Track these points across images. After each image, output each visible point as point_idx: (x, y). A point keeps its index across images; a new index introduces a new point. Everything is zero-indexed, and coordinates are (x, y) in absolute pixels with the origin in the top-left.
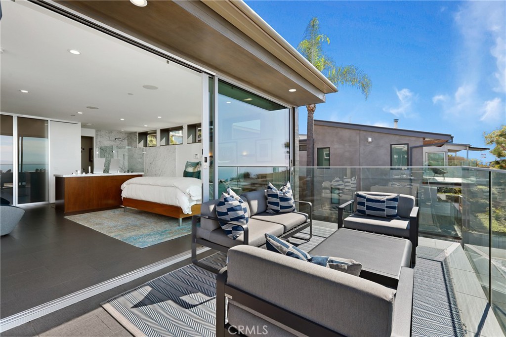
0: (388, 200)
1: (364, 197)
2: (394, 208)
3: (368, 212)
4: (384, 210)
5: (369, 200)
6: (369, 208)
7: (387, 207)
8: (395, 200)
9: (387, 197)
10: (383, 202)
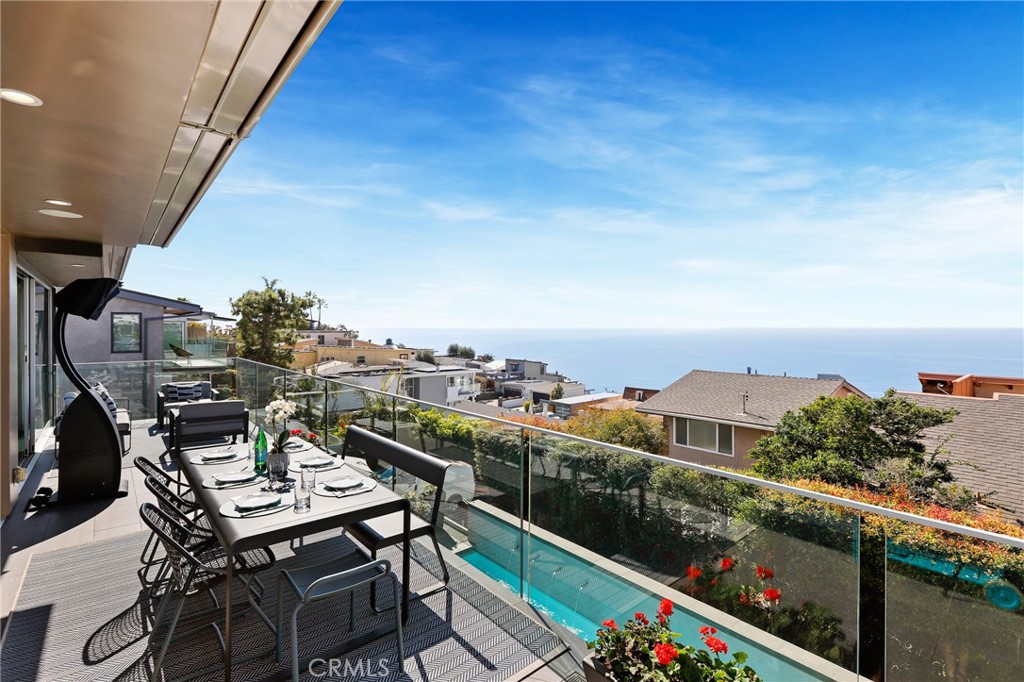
0: (194, 386)
1: (175, 387)
7: (194, 391)
10: (191, 388)
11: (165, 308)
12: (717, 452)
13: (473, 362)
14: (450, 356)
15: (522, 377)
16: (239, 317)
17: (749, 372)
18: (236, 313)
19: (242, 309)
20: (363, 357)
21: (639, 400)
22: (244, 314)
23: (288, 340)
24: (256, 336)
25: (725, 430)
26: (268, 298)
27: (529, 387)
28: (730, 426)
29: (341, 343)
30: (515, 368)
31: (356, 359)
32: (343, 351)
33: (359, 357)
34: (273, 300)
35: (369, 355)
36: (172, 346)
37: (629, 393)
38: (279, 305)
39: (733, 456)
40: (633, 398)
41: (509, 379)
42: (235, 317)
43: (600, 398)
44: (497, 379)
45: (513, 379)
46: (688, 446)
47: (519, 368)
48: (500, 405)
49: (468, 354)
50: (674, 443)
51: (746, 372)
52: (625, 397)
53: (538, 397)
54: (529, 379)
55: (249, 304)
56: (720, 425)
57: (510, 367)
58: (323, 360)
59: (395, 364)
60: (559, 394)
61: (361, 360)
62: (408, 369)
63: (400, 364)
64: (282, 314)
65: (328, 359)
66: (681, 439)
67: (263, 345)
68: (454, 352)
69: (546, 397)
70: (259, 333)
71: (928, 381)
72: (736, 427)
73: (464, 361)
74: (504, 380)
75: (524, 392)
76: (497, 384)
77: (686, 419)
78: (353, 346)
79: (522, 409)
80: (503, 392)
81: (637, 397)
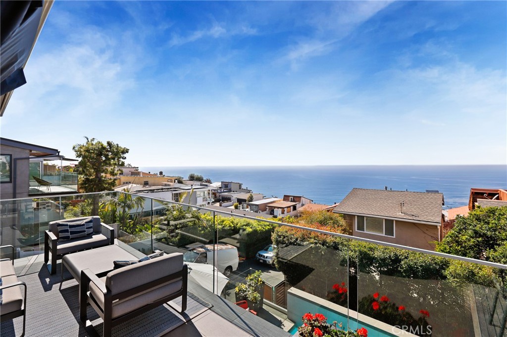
0: (86, 223)
1: (67, 225)
2: (91, 228)
3: (71, 236)
4: (85, 231)
5: (71, 226)
6: (72, 233)
7: (87, 228)
8: (90, 221)
9: (85, 221)
10: (83, 225)
11: (31, 151)
12: (384, 235)
13: (203, 183)
14: (190, 180)
15: (230, 191)
16: (80, 159)
17: (386, 189)
18: (79, 156)
19: (83, 153)
20: (147, 182)
21: (291, 201)
22: (84, 157)
23: (112, 173)
24: (93, 171)
25: (389, 222)
26: (100, 147)
27: (235, 196)
28: (393, 220)
29: (133, 174)
30: (226, 186)
31: (143, 183)
32: (136, 178)
33: (145, 182)
34: (103, 148)
35: (150, 181)
36: (35, 178)
37: (286, 198)
38: (108, 151)
39: (394, 237)
40: (288, 200)
41: (224, 192)
42: (77, 159)
43: (272, 201)
44: (218, 192)
45: (226, 192)
46: (365, 232)
47: (228, 186)
48: (221, 205)
49: (199, 179)
50: (356, 230)
51: (385, 189)
52: (284, 200)
53: (240, 201)
54: (233, 192)
55: (87, 150)
56: (386, 220)
57: (224, 186)
58: (124, 183)
59: (166, 185)
60: (251, 199)
61: (146, 184)
62: (176, 188)
63: (169, 185)
64: (110, 157)
65: (127, 183)
66: (361, 227)
67: (97, 176)
68: (192, 178)
69: (245, 201)
70: (95, 169)
71: (475, 193)
72: (396, 221)
73: (199, 183)
74: (221, 193)
75: (232, 198)
76: (218, 195)
77: (364, 217)
78: (141, 176)
79: (233, 207)
80: (221, 198)
81: (290, 200)
